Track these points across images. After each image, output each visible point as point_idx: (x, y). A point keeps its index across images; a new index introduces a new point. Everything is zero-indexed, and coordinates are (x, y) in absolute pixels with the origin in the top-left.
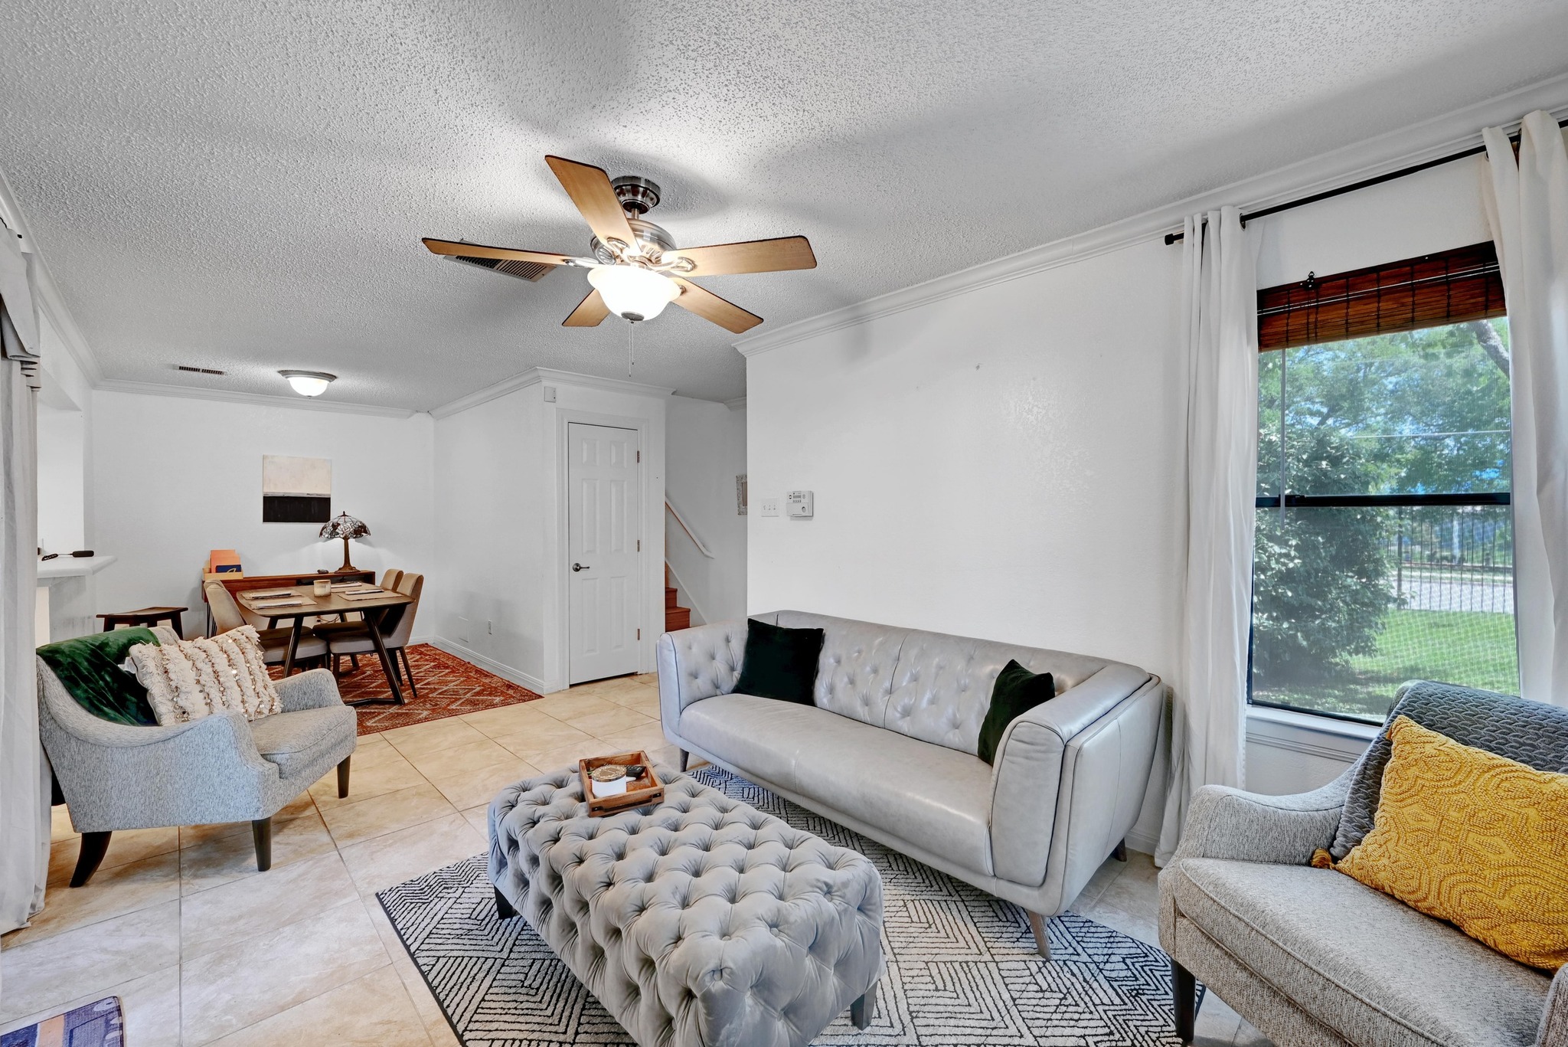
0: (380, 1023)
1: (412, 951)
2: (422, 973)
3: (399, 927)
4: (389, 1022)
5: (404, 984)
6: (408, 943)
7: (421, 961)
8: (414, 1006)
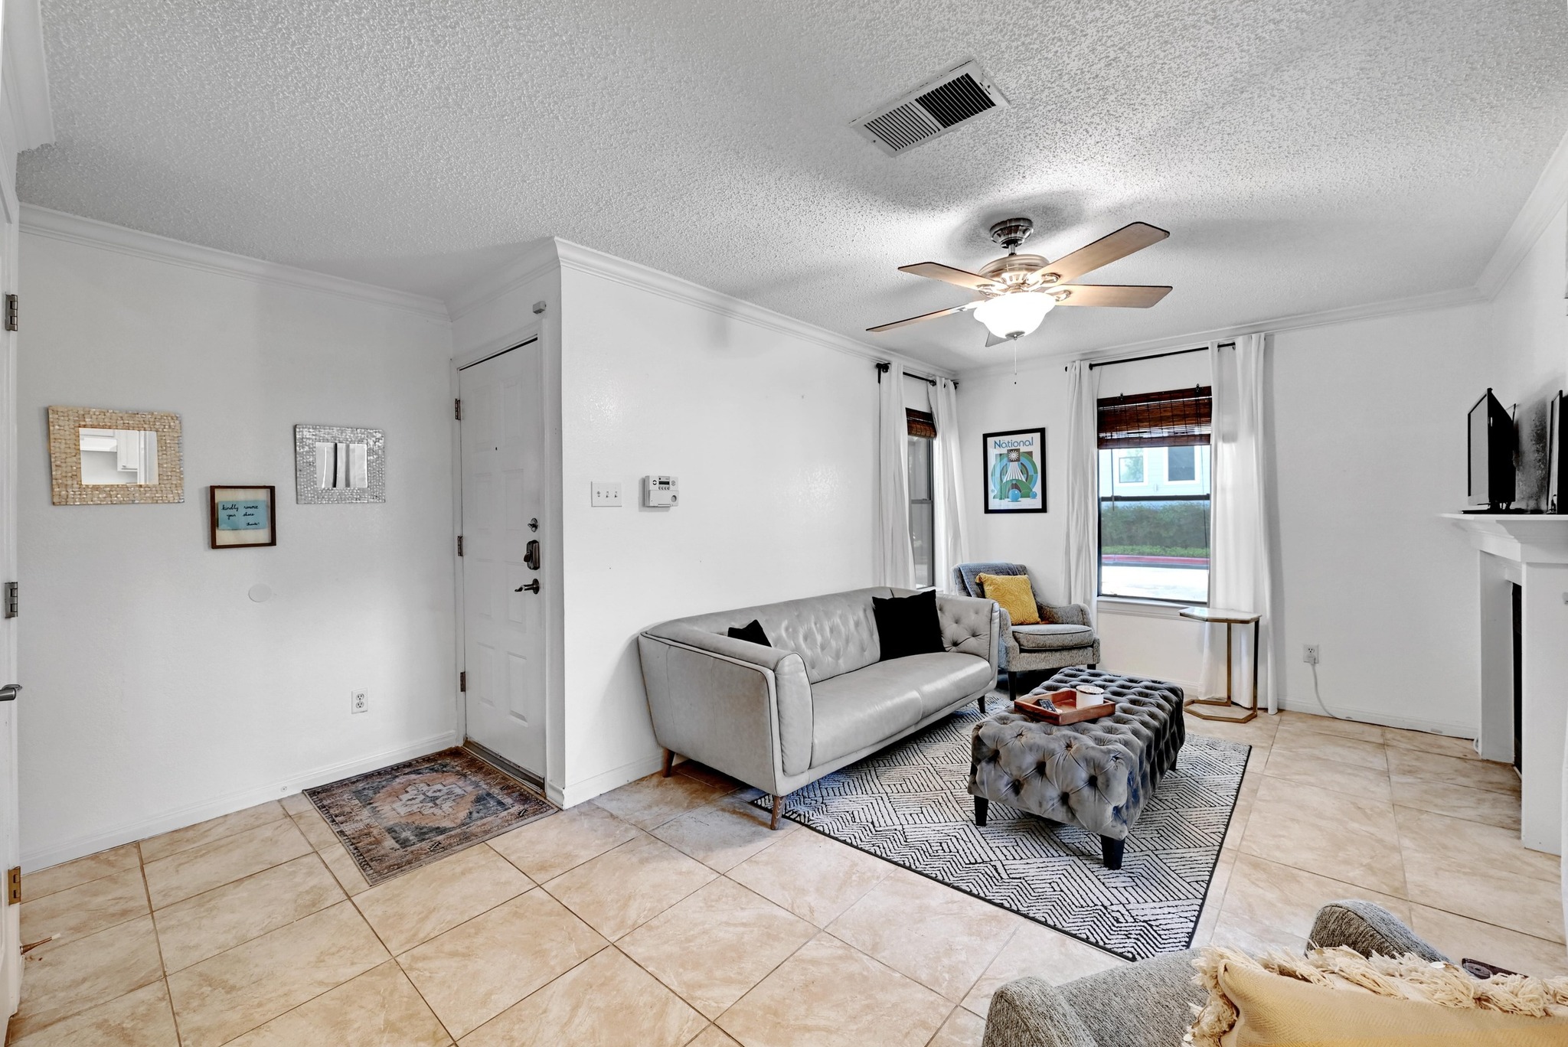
0: (1259, 887)
1: (1201, 901)
2: (1208, 885)
3: (1192, 925)
4: (1253, 883)
5: (1225, 893)
6: (1198, 908)
7: (1202, 891)
8: (1230, 878)
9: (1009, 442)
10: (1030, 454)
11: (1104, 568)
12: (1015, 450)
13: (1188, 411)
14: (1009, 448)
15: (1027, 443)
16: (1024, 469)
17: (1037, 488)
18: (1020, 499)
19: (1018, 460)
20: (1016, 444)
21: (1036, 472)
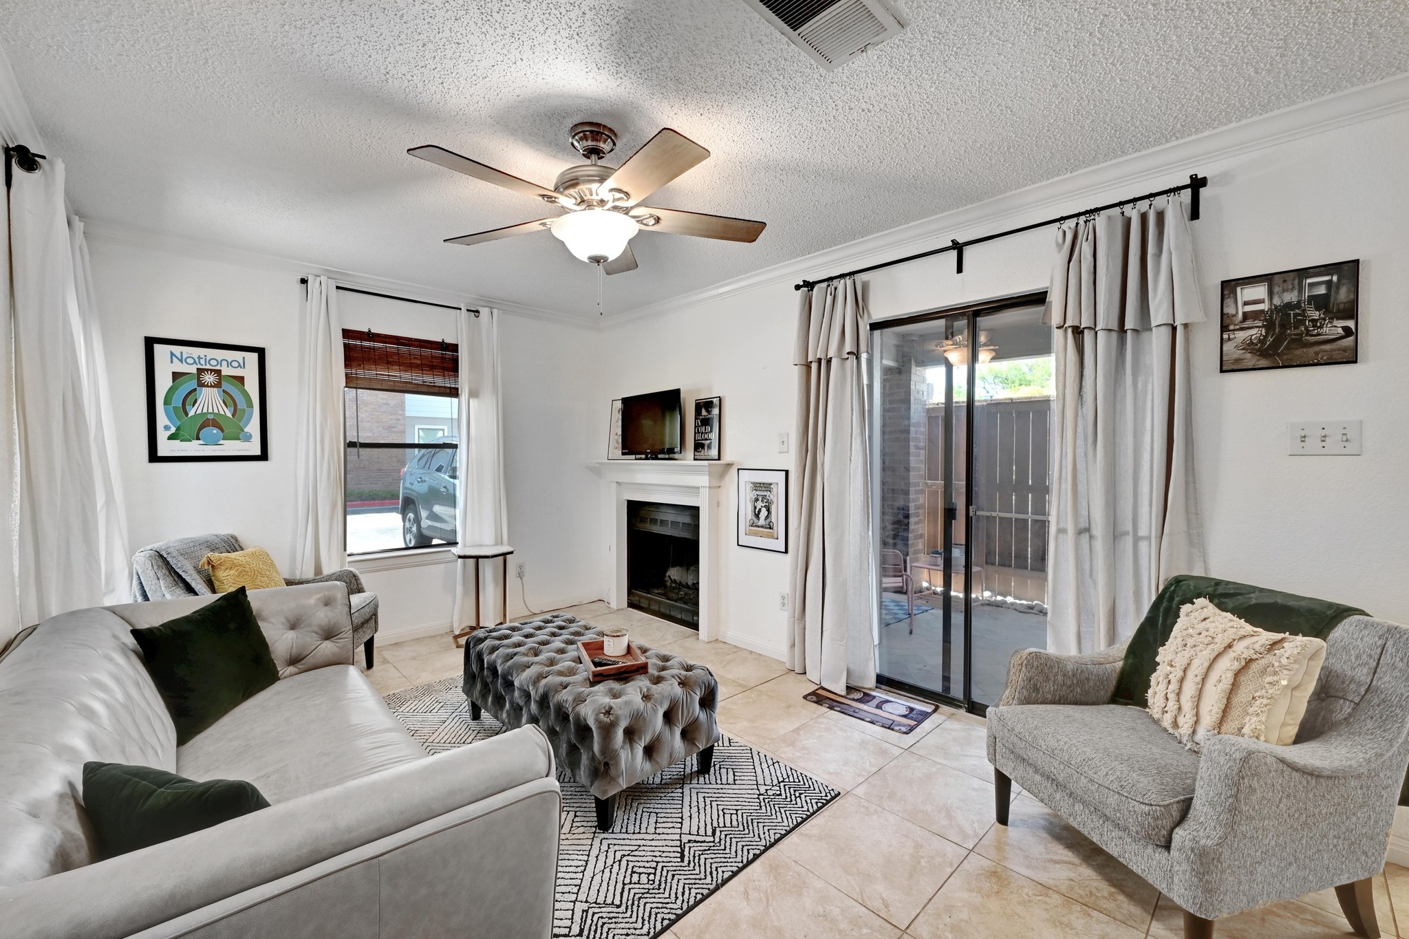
9: (199, 358)
10: (241, 380)
11: (349, 517)
12: (212, 371)
13: (435, 362)
14: (200, 367)
15: (235, 364)
16: (229, 399)
17: (253, 427)
18: (221, 442)
19: (218, 385)
20: (213, 363)
21: (251, 405)
